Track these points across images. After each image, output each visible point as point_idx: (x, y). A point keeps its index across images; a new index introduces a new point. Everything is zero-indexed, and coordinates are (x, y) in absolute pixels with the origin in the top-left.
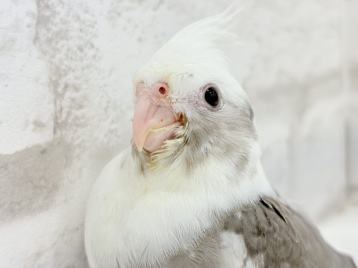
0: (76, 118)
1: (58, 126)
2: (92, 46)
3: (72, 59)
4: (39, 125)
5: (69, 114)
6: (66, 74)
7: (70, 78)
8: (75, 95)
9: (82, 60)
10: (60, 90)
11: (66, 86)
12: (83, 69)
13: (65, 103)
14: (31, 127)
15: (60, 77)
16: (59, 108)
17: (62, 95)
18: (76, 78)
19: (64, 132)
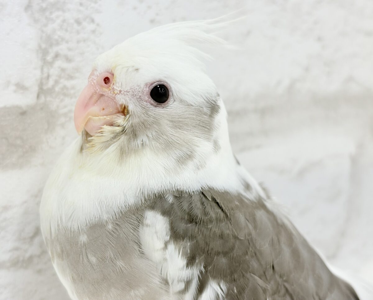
0: (65, 87)
1: (42, 91)
2: (93, 21)
3: (66, 30)
4: (21, 87)
5: (57, 82)
6: (58, 44)
7: (62, 48)
8: (65, 65)
9: (78, 32)
10: (49, 58)
11: (57, 56)
12: (78, 42)
13: (54, 71)
14: (13, 88)
15: (51, 45)
16: (45, 75)
17: (51, 64)
18: (70, 49)
19: (49, 99)
